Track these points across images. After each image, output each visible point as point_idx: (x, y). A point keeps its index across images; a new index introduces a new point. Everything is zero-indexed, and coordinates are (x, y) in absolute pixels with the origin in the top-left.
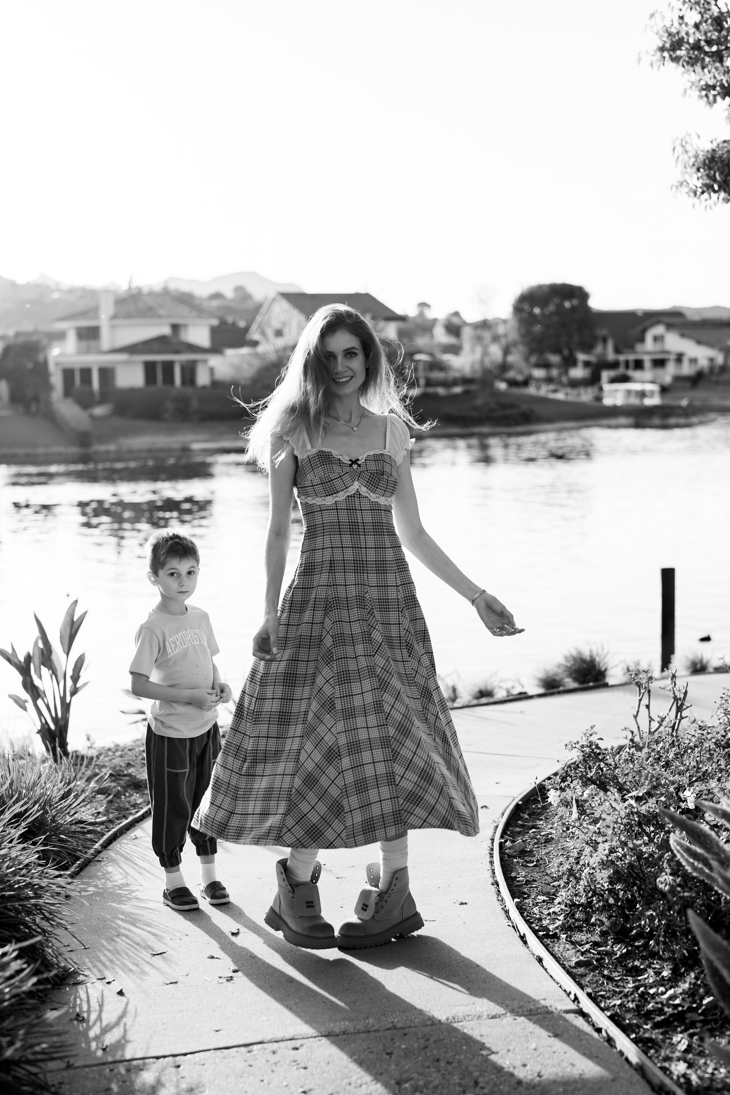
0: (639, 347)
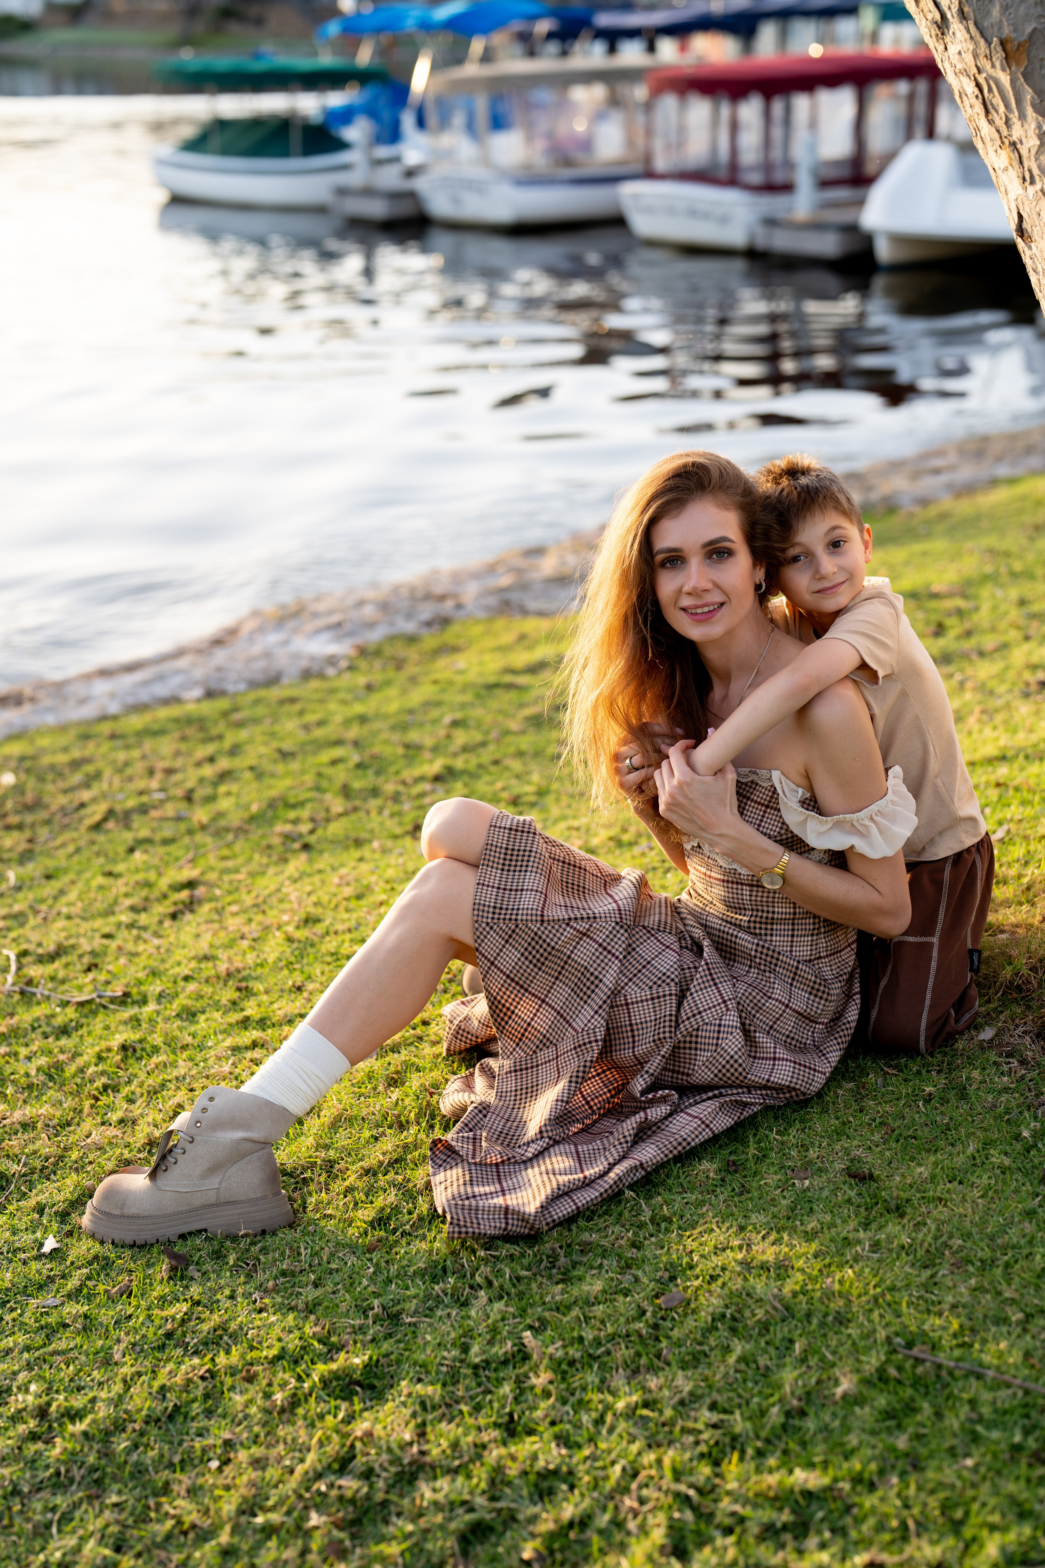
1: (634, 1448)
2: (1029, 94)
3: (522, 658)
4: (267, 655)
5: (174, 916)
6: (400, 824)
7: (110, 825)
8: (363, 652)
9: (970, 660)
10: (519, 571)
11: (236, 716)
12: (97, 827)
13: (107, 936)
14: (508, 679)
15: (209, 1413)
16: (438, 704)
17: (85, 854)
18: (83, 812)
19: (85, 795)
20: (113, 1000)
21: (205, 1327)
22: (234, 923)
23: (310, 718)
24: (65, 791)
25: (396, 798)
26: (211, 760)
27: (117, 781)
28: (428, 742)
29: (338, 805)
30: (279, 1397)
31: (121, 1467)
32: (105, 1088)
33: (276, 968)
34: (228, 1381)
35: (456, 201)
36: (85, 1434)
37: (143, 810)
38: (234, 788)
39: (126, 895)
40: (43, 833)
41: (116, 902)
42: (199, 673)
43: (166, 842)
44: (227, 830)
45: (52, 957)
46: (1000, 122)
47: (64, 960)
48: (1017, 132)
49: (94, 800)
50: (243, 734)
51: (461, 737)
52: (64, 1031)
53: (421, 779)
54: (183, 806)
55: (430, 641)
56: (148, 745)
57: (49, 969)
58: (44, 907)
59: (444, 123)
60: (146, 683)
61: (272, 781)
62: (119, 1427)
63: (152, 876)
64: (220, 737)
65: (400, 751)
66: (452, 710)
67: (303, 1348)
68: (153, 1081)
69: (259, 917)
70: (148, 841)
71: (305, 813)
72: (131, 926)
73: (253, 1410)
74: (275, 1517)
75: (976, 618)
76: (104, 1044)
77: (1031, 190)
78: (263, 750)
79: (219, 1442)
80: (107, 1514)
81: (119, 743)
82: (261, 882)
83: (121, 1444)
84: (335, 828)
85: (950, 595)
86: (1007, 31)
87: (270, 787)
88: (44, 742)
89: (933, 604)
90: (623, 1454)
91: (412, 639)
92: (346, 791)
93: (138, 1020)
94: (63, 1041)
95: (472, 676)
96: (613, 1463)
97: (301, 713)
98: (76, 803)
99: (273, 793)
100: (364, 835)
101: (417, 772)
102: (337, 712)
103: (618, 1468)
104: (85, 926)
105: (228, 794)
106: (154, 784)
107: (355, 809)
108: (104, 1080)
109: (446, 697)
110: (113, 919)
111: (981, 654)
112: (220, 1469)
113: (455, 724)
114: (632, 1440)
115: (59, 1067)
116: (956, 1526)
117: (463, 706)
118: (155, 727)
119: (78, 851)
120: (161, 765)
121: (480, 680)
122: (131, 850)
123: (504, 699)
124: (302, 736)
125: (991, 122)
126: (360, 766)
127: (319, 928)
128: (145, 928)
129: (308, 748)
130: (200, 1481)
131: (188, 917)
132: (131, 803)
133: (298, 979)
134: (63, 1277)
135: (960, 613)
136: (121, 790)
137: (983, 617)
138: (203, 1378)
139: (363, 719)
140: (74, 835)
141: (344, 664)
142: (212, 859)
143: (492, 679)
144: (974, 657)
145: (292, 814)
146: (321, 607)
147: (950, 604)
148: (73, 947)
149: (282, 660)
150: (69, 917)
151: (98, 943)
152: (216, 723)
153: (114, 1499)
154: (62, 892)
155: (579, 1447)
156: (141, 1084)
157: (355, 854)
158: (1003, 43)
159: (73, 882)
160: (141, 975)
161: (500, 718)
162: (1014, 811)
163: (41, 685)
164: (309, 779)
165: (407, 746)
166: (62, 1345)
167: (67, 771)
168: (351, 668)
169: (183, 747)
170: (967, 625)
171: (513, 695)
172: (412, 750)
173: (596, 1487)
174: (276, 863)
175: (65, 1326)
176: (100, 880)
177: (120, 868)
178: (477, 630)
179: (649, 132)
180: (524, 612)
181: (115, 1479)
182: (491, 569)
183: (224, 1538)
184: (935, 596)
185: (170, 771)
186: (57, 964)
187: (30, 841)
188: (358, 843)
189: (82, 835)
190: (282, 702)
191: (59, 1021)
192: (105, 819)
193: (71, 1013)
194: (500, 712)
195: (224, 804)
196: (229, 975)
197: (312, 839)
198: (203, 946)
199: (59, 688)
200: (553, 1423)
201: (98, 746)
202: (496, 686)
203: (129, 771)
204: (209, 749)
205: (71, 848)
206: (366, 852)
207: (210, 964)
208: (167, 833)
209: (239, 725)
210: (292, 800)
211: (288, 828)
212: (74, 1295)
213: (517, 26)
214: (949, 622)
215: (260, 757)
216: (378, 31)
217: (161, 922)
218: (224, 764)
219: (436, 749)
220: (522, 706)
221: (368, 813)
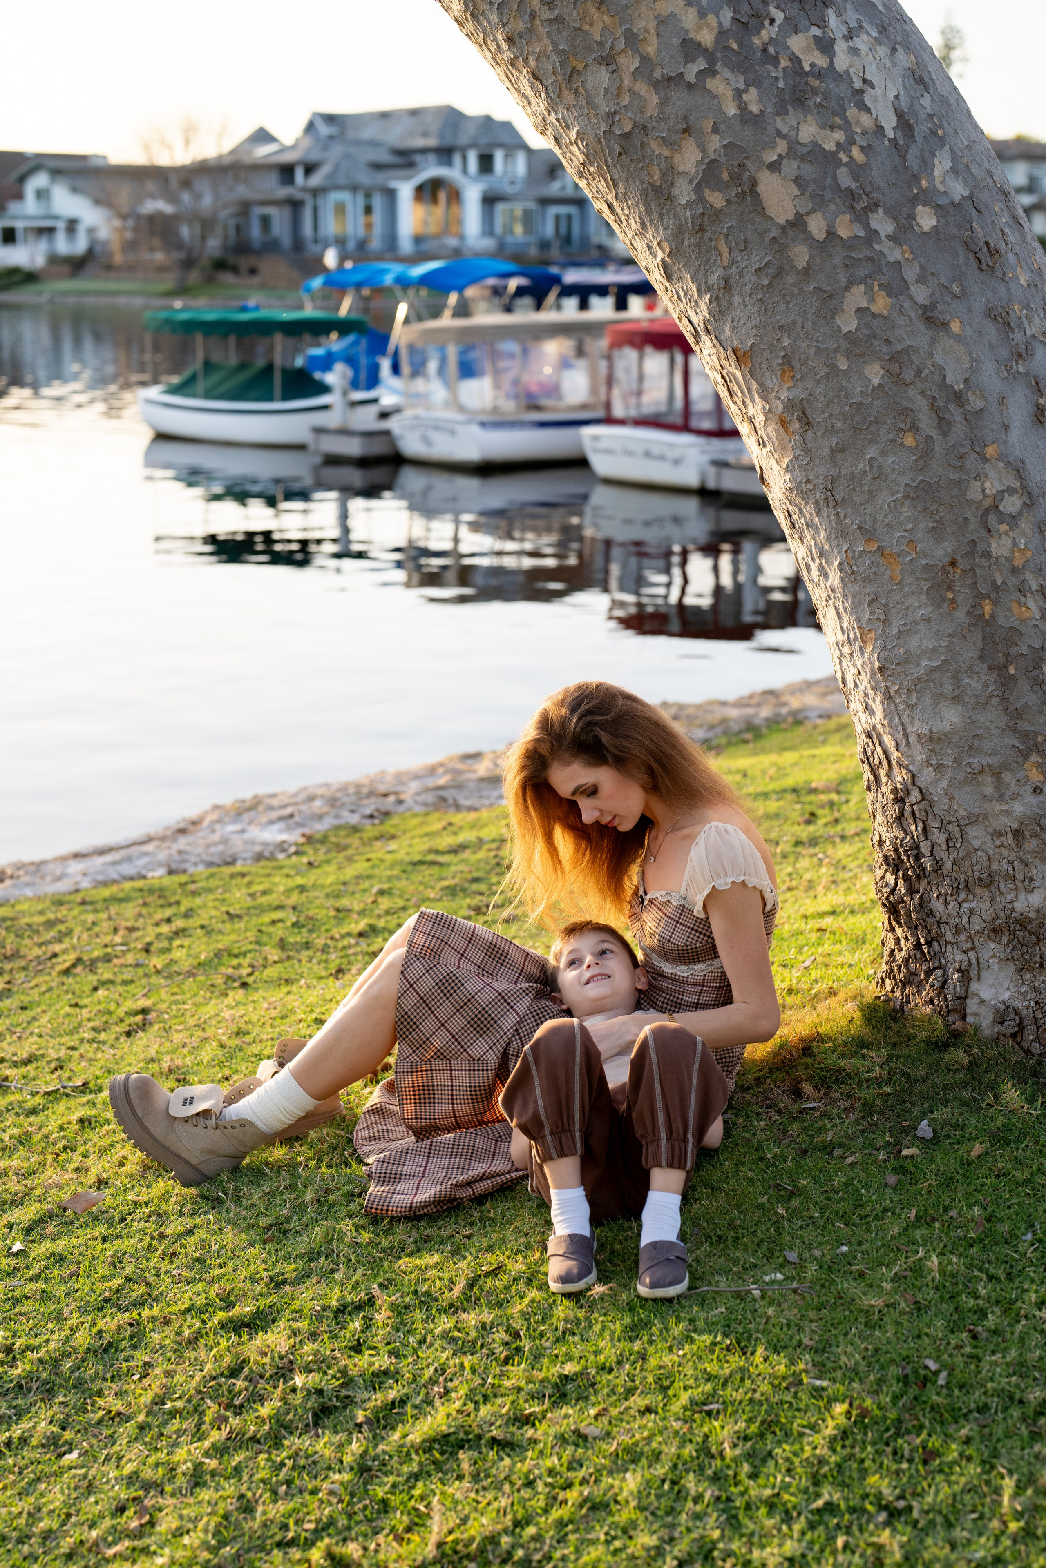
0: (14, 207)
1: (445, 1355)
2: (754, 386)
3: (446, 841)
4: (225, 841)
5: (128, 1034)
6: (326, 968)
7: (79, 969)
8: (309, 839)
9: (834, 843)
10: (456, 772)
11: (192, 887)
12: (67, 972)
13: (72, 1048)
14: (431, 857)
15: (134, 1347)
16: (369, 877)
17: (56, 992)
18: (54, 960)
19: (57, 948)
20: (75, 1089)
21: (134, 1294)
22: (177, 1037)
23: (256, 888)
24: (40, 945)
25: (325, 949)
26: (169, 920)
27: (85, 936)
28: (357, 907)
29: (274, 954)
30: (187, 1333)
31: (67, 1380)
32: (65, 1148)
33: (210, 1065)
34: (150, 1326)
35: (427, 441)
36: (41, 1361)
37: (107, 959)
38: (186, 942)
39: (89, 1020)
40: (20, 977)
41: (80, 1025)
42: (162, 856)
43: (125, 983)
44: (179, 974)
45: (27, 1062)
46: (740, 404)
47: (34, 1065)
48: (751, 411)
49: (65, 951)
50: (198, 901)
51: (385, 903)
52: (33, 1112)
53: (349, 934)
54: (142, 957)
55: (370, 831)
56: (113, 910)
57: (23, 1070)
58: (19, 1029)
59: (418, 371)
60: (114, 863)
61: (220, 937)
62: (66, 1355)
63: (112, 1007)
64: (178, 903)
65: (332, 913)
66: (381, 882)
67: (207, 1304)
68: (102, 1143)
69: (200, 1033)
70: (111, 982)
71: (246, 961)
72: (92, 1041)
73: (167, 1342)
74: (179, 1404)
75: (844, 808)
76: (65, 1119)
77: (765, 450)
78: (214, 913)
79: (140, 1364)
80: (55, 1408)
81: (89, 908)
82: (203, 1009)
83: (67, 1365)
84: (271, 972)
85: (827, 790)
86: (736, 343)
87: (217, 941)
88: (24, 907)
89: (812, 798)
90: (438, 1358)
91: (355, 829)
92: (282, 944)
93: (94, 1104)
94: (32, 1119)
95: (401, 855)
96: (428, 1366)
97: (250, 884)
98: (49, 954)
99: (220, 946)
100: (293, 976)
101: (344, 930)
102: (281, 883)
103: (432, 1369)
104: (52, 1042)
105: (182, 946)
106: (118, 939)
107: (289, 958)
108: (64, 1142)
109: (377, 871)
110: (77, 1037)
111: (843, 838)
112: (140, 1379)
113: (382, 892)
114: (444, 1349)
115: (28, 1135)
116: (665, 1389)
117: (390, 879)
118: (121, 895)
119: (50, 989)
120: (124, 924)
121: (408, 859)
122: (96, 989)
123: (426, 872)
124: (249, 902)
125: (735, 403)
126: (294, 925)
127: (248, 1038)
128: (104, 1043)
129: (252, 911)
130: (125, 1387)
131: (141, 1034)
132: (96, 954)
133: (227, 1072)
134: (27, 1267)
135: (832, 804)
136: (89, 944)
137: (850, 809)
138: (131, 1325)
139: (302, 889)
140: (47, 978)
141: (293, 849)
142: (163, 994)
143: (418, 858)
144: (838, 840)
145: (235, 962)
146: (275, 802)
147: (824, 798)
148: (43, 1056)
149: (237, 845)
150: (40, 1036)
151: (63, 1053)
152: (174, 893)
153: (61, 1399)
154: (34, 1019)
155: (405, 1357)
156: (95, 1145)
157: (285, 989)
158: (734, 351)
159: (44, 1012)
160: (98, 1073)
161: (421, 888)
162: (827, 947)
163: (20, 866)
164: (251, 935)
165: (338, 910)
166: (24, 1309)
167: (41, 929)
168: (297, 853)
169: (144, 911)
170: (836, 814)
171: (435, 870)
172: (342, 913)
173: (415, 1380)
174: (218, 997)
175: (27, 1298)
176: (68, 1009)
177: (85, 1001)
178: (415, 821)
179: (610, 381)
180: (458, 808)
181: (61, 1386)
182: (432, 771)
183: (141, 1418)
184: (814, 791)
185: (131, 930)
186: (29, 1068)
187: (9, 982)
188: (287, 981)
189: (52, 978)
190: (232, 876)
191: (29, 1105)
192: (74, 966)
193: (38, 1099)
194: (421, 883)
195: (177, 954)
196: (170, 1071)
197: (250, 980)
198: (152, 1052)
199: (38, 867)
200: (388, 1344)
201: (70, 910)
202: (421, 863)
203: (96, 929)
204: (168, 912)
205: (44, 988)
206: (294, 988)
207: (156, 1065)
208: (127, 977)
209: (194, 893)
210: (236, 951)
211: (230, 971)
212: (35, 1278)
213: (492, 281)
214: (820, 812)
215: (211, 918)
216: (359, 286)
217: (117, 1039)
218: (179, 923)
219: (362, 913)
220: (442, 879)
221: (300, 961)
